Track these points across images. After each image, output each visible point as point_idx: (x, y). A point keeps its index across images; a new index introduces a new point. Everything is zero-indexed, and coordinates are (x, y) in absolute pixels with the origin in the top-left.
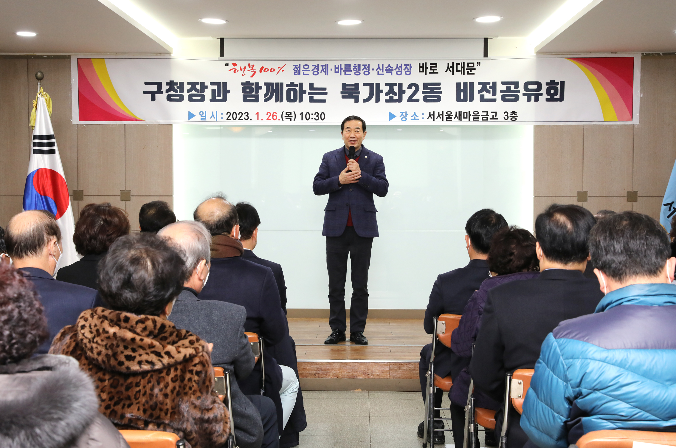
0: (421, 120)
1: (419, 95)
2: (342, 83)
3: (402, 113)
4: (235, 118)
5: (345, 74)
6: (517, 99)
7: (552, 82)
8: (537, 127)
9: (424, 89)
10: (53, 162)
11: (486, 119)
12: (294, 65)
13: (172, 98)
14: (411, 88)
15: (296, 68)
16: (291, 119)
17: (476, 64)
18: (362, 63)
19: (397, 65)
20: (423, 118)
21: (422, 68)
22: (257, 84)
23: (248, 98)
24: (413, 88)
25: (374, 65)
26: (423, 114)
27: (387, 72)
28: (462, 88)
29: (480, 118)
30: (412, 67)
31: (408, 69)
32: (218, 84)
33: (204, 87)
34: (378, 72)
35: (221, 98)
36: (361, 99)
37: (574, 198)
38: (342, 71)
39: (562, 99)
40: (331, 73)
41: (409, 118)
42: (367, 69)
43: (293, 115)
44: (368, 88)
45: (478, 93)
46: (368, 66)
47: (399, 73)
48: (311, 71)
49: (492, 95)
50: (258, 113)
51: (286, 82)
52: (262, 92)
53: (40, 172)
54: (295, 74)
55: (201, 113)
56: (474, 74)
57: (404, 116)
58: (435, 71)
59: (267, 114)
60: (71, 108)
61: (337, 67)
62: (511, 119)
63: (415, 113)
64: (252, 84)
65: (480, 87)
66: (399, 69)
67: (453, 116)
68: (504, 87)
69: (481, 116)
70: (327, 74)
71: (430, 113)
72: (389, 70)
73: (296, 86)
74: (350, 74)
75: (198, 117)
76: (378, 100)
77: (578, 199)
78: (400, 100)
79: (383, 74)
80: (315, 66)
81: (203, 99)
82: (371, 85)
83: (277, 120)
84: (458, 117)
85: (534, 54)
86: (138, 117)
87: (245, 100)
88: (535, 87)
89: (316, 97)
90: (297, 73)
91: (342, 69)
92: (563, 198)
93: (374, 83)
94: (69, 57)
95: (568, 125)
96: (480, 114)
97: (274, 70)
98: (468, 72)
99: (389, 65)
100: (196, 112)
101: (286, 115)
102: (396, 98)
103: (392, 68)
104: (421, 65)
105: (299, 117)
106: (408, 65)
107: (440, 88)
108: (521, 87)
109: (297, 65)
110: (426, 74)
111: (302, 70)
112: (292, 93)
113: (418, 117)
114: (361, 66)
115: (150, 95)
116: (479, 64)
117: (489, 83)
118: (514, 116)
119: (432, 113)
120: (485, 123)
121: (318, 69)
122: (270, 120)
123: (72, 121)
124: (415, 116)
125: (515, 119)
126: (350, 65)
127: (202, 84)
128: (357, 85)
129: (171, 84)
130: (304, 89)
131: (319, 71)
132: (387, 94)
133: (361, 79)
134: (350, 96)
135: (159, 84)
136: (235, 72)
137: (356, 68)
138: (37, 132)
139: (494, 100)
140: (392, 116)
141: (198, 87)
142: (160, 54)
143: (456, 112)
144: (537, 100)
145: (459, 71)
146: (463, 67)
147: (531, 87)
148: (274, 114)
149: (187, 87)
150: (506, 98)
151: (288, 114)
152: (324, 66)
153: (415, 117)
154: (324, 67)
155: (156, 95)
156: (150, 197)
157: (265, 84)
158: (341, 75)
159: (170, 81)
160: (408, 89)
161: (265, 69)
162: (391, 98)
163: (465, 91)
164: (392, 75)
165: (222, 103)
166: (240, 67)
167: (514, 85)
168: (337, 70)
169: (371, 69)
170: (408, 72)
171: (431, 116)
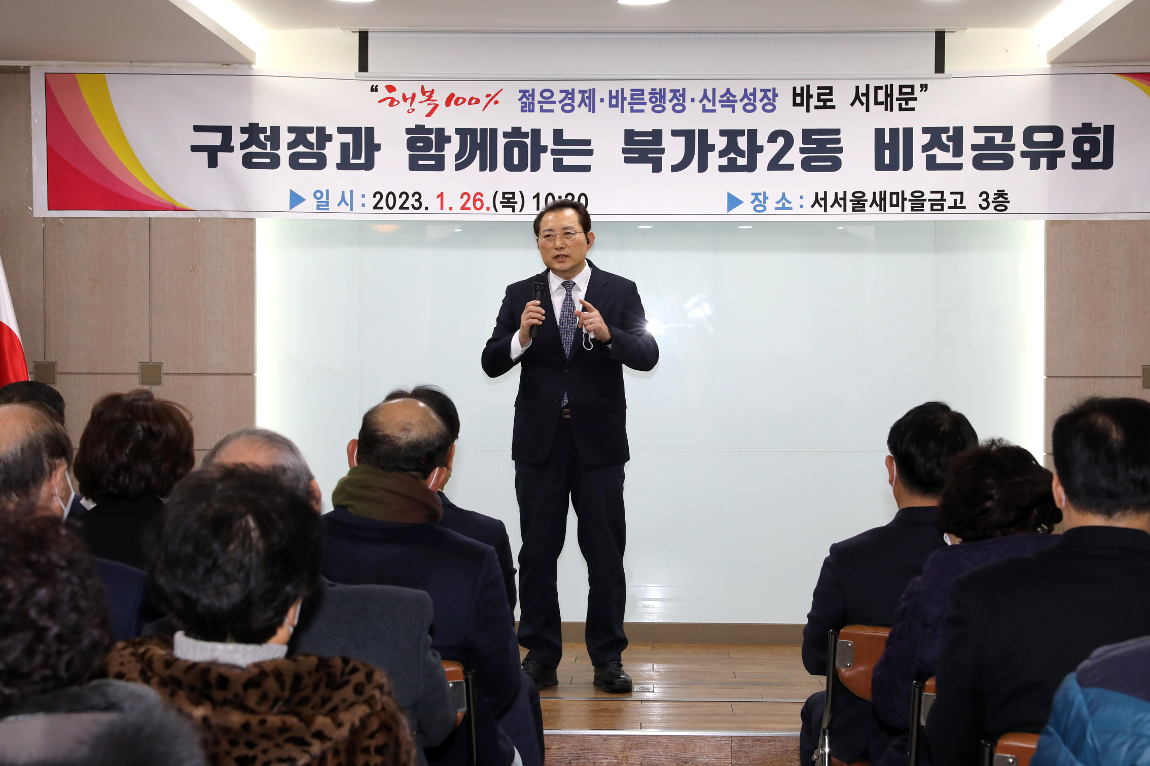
0: (797, 209)
1: (794, 156)
2: (625, 130)
3: (756, 195)
4: (391, 205)
5: (632, 111)
6: (1008, 163)
7: (1087, 127)
8: (1051, 226)
9: (804, 143)
11: (939, 207)
12: (520, 91)
13: (254, 160)
14: (776, 141)
15: (524, 96)
16: (513, 208)
17: (917, 89)
18: (669, 86)
19: (746, 90)
20: (802, 206)
21: (801, 97)
22: (440, 131)
23: (420, 162)
24: (781, 141)
25: (694, 91)
26: (802, 197)
27: (722, 106)
28: (887, 140)
29: (927, 205)
30: (777, 95)
31: (769, 99)
32: (355, 131)
33: (324, 137)
34: (704, 106)
35: (362, 161)
36: (666, 163)
37: (1136, 380)
38: (626, 103)
39: (1107, 164)
40: (602, 107)
41: (771, 205)
42: (679, 100)
43: (518, 198)
44: (682, 140)
45: (923, 152)
46: (681, 92)
47: (750, 108)
48: (557, 102)
49: (954, 156)
50: (441, 195)
51: (504, 127)
52: (451, 150)
54: (522, 111)
55: (318, 195)
56: (913, 109)
57: (760, 201)
58: (828, 104)
59: (462, 197)
60: (30, 183)
61: (614, 94)
62: (995, 208)
63: (784, 194)
64: (430, 131)
65: (927, 138)
66: (750, 100)
67: (866, 201)
68: (980, 139)
69: (930, 200)
70: (592, 109)
71: (817, 194)
72: (728, 100)
73: (526, 135)
74: (643, 111)
75: (310, 203)
76: (703, 167)
77: (1144, 382)
78: (751, 167)
79: (714, 111)
80: (566, 92)
81: (321, 164)
82: (688, 134)
83: (484, 210)
84: (879, 204)
85: (1044, 65)
86: (180, 202)
87: (414, 166)
88: (1048, 137)
89: (568, 160)
90: (527, 107)
91: (625, 99)
92: (1112, 380)
93: (694, 131)
94: (26, 70)
95: (1121, 221)
96: (928, 196)
97: (478, 101)
98: (900, 105)
99: (728, 89)
100: (306, 192)
101: (504, 198)
102: (742, 161)
103: (734, 96)
104: (798, 91)
105: (530, 203)
106: (769, 90)
107: (838, 141)
108: (1017, 138)
109: (528, 91)
110: (808, 110)
111: (539, 102)
112: (516, 150)
113: (789, 203)
114: (667, 92)
115: (205, 154)
116: (924, 87)
117: (946, 130)
118: (1001, 200)
119: (821, 195)
120: (937, 217)
121: (573, 99)
122: (469, 209)
123: (32, 212)
124: (784, 201)
125: (1003, 208)
126: (642, 91)
127: (321, 131)
128: (657, 135)
129: (253, 130)
130: (542, 143)
131: (576, 104)
132: (722, 154)
133: (667, 121)
134: (642, 158)
135: (226, 132)
136: (391, 105)
137: (656, 98)
139: (959, 167)
140: (733, 202)
141: (312, 138)
142: (228, 65)
143: (874, 193)
144: (1052, 165)
145: (881, 103)
146: (889, 95)
147: (1038, 137)
148: (476, 198)
149: (286, 138)
150: (984, 162)
151: (506, 196)
152: (586, 92)
153: (784, 204)
154: (586, 95)
155: (220, 154)
156: (205, 377)
157: (458, 131)
158: (622, 111)
159: (249, 124)
160: (768, 142)
161: (458, 99)
162: (732, 162)
163: (893, 146)
164: (733, 111)
165: (363, 172)
166: (404, 95)
167: (1001, 135)
168: (614, 102)
169: (688, 99)
170: (770, 106)
171: (819, 201)
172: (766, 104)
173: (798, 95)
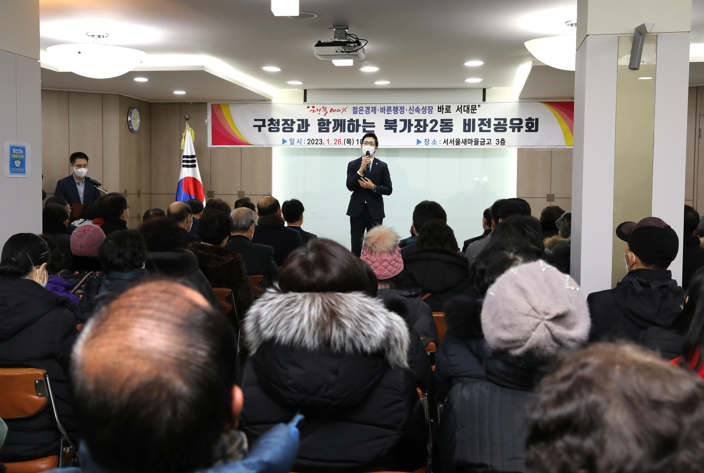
0: (438, 144)
1: (438, 128)
2: (385, 120)
3: (426, 140)
4: (313, 143)
5: (388, 113)
6: (505, 130)
7: (530, 119)
8: (519, 149)
9: (441, 124)
10: (194, 172)
11: (483, 144)
12: (353, 107)
13: (272, 129)
14: (432, 123)
15: (354, 109)
16: (350, 144)
17: (477, 106)
18: (399, 105)
19: (423, 107)
20: (440, 143)
21: (440, 109)
22: (328, 120)
23: (322, 130)
24: (434, 123)
25: (407, 107)
26: (440, 140)
27: (416, 112)
28: (467, 123)
29: (479, 143)
30: (433, 108)
31: (431, 110)
32: (302, 120)
33: (293, 122)
34: (410, 112)
35: (304, 129)
36: (398, 130)
37: (545, 199)
38: (386, 111)
39: (536, 130)
40: (378, 112)
41: (430, 143)
42: (402, 110)
43: (352, 141)
44: (403, 122)
45: (478, 126)
46: (403, 108)
47: (424, 112)
48: (364, 111)
49: (488, 128)
50: (328, 140)
51: (347, 119)
52: (331, 126)
53: (186, 179)
54: (353, 114)
56: (475, 113)
57: (427, 142)
58: (449, 111)
59: (334, 140)
60: (207, 137)
61: (382, 108)
62: (501, 144)
63: (434, 139)
64: (325, 120)
65: (480, 122)
66: (424, 110)
67: (460, 142)
68: (496, 122)
69: (480, 142)
70: (375, 113)
72: (418, 110)
73: (354, 121)
74: (391, 113)
75: (289, 143)
76: (409, 131)
77: (547, 200)
78: (424, 131)
79: (413, 113)
80: (367, 107)
81: (292, 130)
82: (405, 121)
83: (341, 144)
84: (464, 142)
85: (517, 99)
86: (250, 143)
87: (320, 131)
88: (518, 122)
89: (367, 129)
90: (355, 112)
91: (385, 110)
92: (537, 199)
93: (407, 120)
94: (206, 103)
95: (541, 148)
96: (479, 140)
97: (340, 111)
98: (472, 111)
99: (418, 107)
100: (287, 139)
101: (347, 141)
102: (422, 129)
103: (420, 109)
105: (356, 142)
106: (430, 107)
107: (452, 123)
108: (508, 122)
109: (355, 107)
110: (443, 113)
111: (359, 111)
112: (351, 126)
113: (436, 142)
114: (399, 107)
115: (257, 128)
116: (479, 106)
117: (486, 119)
118: (503, 142)
119: (446, 140)
120: (483, 147)
121: (369, 110)
122: (337, 144)
123: (207, 146)
124: (434, 142)
126: (391, 107)
127: (292, 120)
128: (395, 121)
129: (272, 120)
130: (359, 124)
131: (370, 111)
132: (415, 127)
133: (398, 117)
134: (390, 128)
135: (264, 121)
136: (313, 112)
137: (395, 109)
138: (185, 154)
139: (490, 131)
140: (419, 142)
141: (289, 122)
142: (265, 100)
143: (463, 139)
144: (519, 131)
145: (466, 111)
146: (468, 108)
147: (515, 122)
148: (339, 141)
149: (282, 122)
150: (498, 129)
151: (348, 140)
152: (373, 107)
153: (434, 143)
154: (373, 108)
155: (262, 128)
156: (257, 196)
157: (334, 120)
158: (384, 113)
159: (271, 118)
160: (430, 123)
161: (334, 110)
162: (419, 129)
163: (469, 124)
164: (419, 113)
165: (304, 133)
166: (317, 109)
167: (503, 121)
168: (382, 111)
169: (405, 110)
170: (431, 112)
171: (446, 142)
172: (429, 111)
173: (440, 108)
